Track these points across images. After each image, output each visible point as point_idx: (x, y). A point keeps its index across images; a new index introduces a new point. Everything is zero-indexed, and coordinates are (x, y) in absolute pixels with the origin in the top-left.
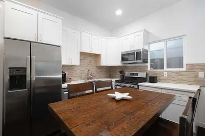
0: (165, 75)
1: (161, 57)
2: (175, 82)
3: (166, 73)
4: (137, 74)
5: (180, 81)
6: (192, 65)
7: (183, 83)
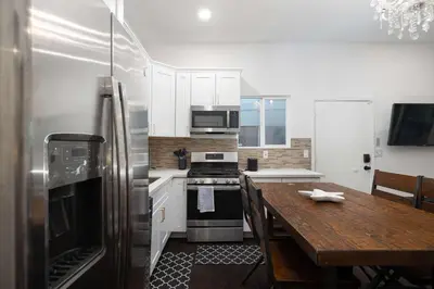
0: (265, 155)
1: (256, 125)
2: (278, 166)
3: (267, 152)
4: (221, 157)
5: (284, 165)
6: (297, 139)
7: (289, 167)
